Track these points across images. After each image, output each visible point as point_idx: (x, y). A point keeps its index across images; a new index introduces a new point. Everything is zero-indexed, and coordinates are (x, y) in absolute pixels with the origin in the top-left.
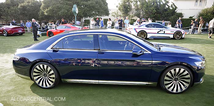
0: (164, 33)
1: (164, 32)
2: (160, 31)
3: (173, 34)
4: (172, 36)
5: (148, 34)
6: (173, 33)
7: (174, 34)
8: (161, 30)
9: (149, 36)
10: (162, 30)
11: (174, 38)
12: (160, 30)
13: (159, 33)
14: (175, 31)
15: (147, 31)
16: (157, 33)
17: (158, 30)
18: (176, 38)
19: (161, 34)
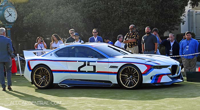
0: (94, 72)
1: (94, 67)
2: (84, 65)
3: (115, 73)
4: (114, 79)
5: (54, 73)
6: (116, 70)
7: (117, 74)
8: (85, 62)
9: (58, 78)
10: (89, 62)
12: (83, 63)
13: (81, 70)
14: (120, 65)
15: (53, 66)
16: (77, 71)
17: (79, 61)
18: (125, 86)
19: (87, 72)
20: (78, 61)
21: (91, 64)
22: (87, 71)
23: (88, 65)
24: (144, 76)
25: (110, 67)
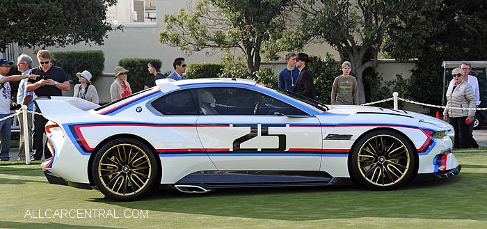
0: (281, 149)
1: (282, 138)
2: (253, 135)
3: (342, 153)
4: (339, 168)
5: (163, 158)
6: (347, 145)
7: (351, 154)
8: (254, 126)
9: (172, 171)
10: (265, 126)
11: (354, 183)
12: (247, 130)
13: (243, 146)
14: (357, 133)
15: (157, 139)
16: (231, 150)
17: (234, 126)
18: (371, 181)
19: (259, 152)
20: (231, 125)
21: (271, 130)
22: (259, 150)
23: (265, 133)
24: (421, 157)
25: (327, 137)
